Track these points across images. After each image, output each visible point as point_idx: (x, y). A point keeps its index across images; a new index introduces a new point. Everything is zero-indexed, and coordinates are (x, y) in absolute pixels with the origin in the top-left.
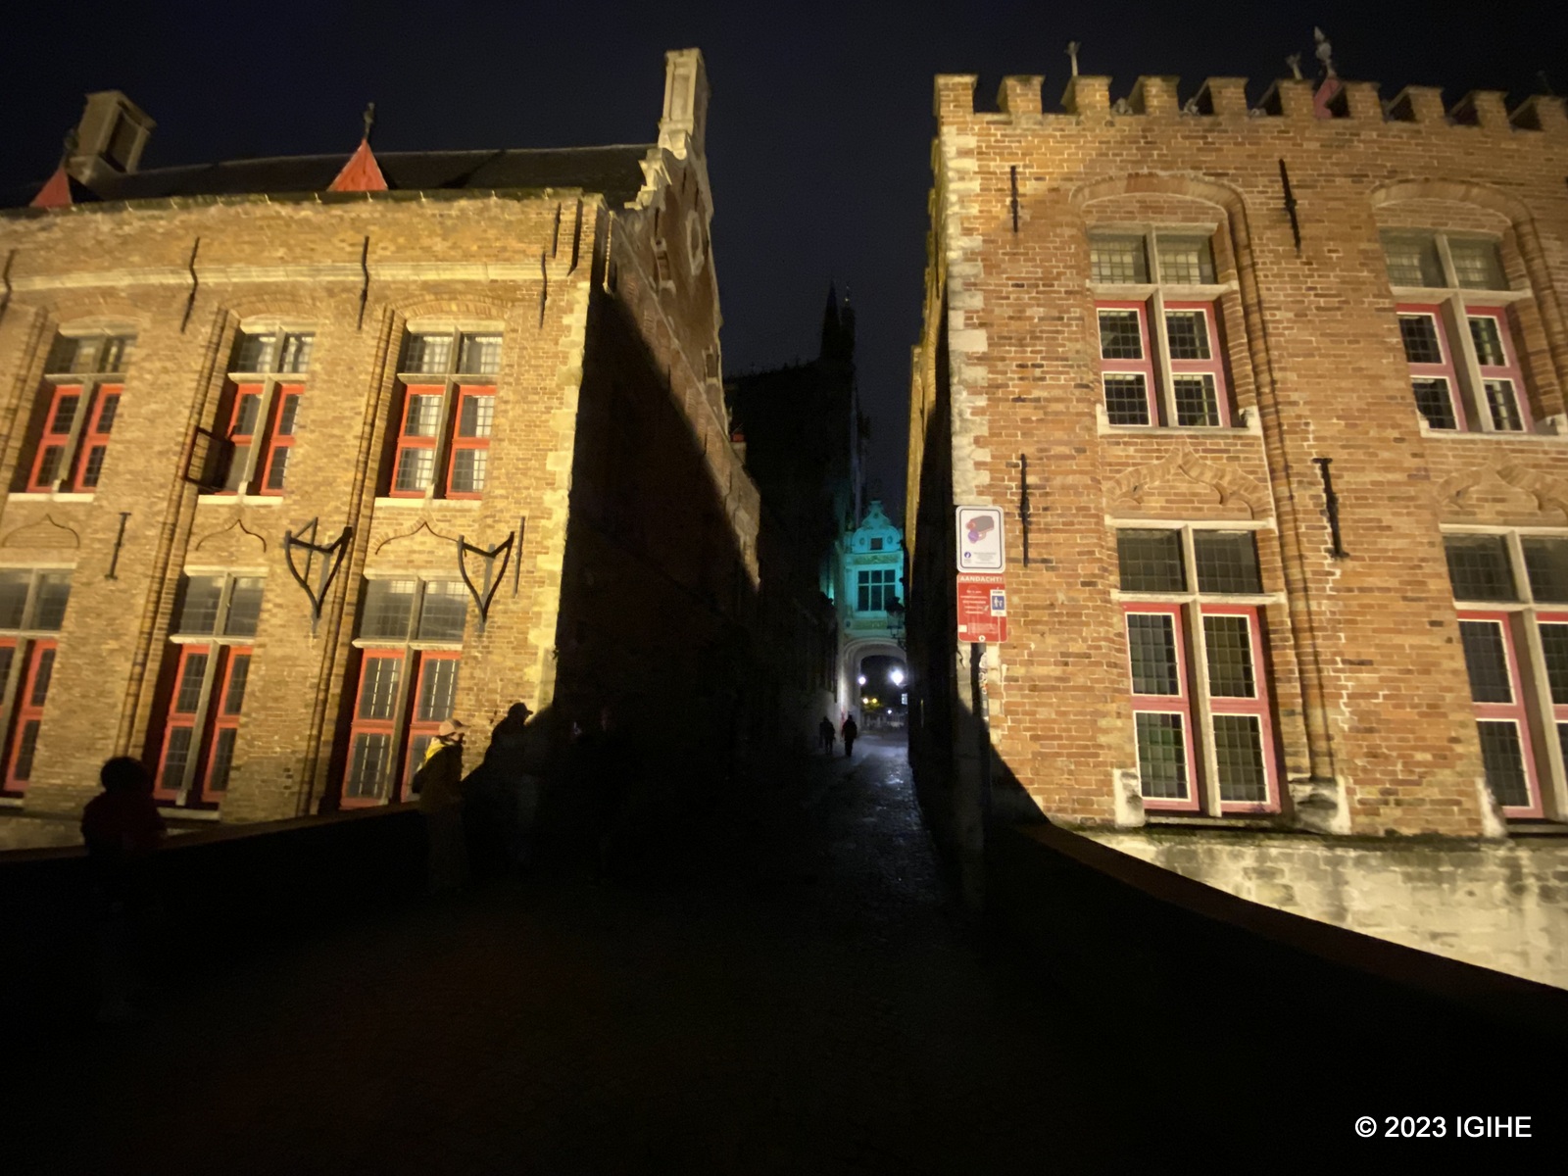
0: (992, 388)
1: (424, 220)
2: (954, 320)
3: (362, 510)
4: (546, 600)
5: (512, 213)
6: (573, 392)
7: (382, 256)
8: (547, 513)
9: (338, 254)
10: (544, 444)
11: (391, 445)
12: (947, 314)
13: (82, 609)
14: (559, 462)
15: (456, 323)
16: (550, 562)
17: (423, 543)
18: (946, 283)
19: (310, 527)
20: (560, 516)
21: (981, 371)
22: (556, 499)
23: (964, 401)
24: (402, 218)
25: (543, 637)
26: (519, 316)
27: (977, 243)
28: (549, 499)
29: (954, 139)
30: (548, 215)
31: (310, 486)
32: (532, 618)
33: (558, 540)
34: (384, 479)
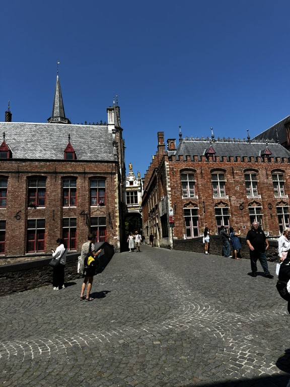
0: (171, 194)
1: (92, 165)
2: (167, 186)
3: (90, 208)
4: (118, 219)
5: (106, 164)
6: (117, 191)
7: (87, 170)
8: (116, 207)
9: (80, 170)
10: (114, 198)
11: (90, 198)
12: (166, 185)
13: (50, 225)
14: (117, 200)
15: (98, 180)
16: (117, 214)
17: (98, 212)
18: (166, 181)
19: (84, 211)
20: (118, 208)
21: (170, 193)
22: (117, 205)
23: (169, 196)
24: (89, 164)
25: (118, 224)
26: (108, 179)
27: (169, 177)
28: (116, 205)
29: (166, 163)
30: (111, 164)
31: (82, 205)
32: (116, 222)
33: (118, 211)
34: (91, 203)
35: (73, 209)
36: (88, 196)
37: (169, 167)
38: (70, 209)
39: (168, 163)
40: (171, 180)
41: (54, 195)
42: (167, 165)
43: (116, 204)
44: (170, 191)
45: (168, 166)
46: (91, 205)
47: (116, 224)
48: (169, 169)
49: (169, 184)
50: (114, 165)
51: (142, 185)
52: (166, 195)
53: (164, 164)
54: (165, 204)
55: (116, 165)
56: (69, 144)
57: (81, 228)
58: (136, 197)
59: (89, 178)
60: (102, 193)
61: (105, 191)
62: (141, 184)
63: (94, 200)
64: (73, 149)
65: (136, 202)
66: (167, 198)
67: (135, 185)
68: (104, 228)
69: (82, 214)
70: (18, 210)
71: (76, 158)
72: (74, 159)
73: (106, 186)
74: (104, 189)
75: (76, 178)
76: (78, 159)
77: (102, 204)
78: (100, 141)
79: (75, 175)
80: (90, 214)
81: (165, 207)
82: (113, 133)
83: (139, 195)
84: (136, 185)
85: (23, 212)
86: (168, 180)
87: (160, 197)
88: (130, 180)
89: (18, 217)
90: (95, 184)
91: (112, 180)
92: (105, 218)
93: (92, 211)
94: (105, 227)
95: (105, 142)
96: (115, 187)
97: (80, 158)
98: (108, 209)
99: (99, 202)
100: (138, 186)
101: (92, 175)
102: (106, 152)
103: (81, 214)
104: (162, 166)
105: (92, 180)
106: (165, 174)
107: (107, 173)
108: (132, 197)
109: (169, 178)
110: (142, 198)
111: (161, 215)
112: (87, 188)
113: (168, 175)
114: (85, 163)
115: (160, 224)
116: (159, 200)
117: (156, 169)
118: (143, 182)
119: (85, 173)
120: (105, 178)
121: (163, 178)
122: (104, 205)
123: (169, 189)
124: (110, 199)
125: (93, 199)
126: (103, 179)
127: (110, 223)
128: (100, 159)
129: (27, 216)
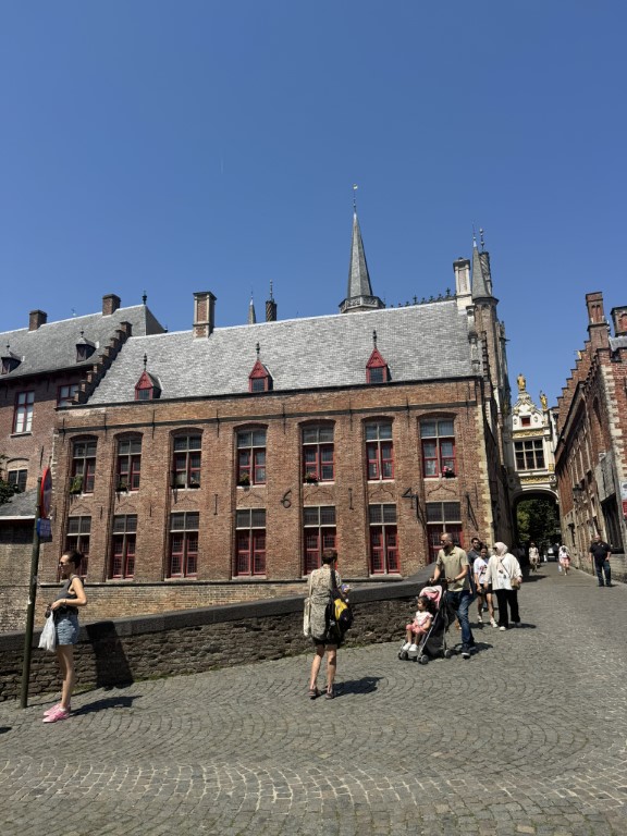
1: (423, 389)
2: (612, 426)
3: (422, 484)
4: (488, 508)
5: (453, 384)
6: (483, 442)
7: (413, 402)
8: (483, 481)
9: (397, 401)
10: (477, 460)
11: (423, 461)
12: (608, 422)
13: (345, 518)
14: (483, 465)
15: (436, 420)
16: (487, 496)
17: (442, 492)
18: (607, 413)
19: (410, 490)
20: (486, 483)
21: (621, 442)
22: (485, 476)
23: (618, 450)
24: (417, 388)
25: (489, 519)
26: (461, 418)
27: (616, 402)
28: (482, 476)
29: (605, 369)
30: (464, 384)
31: (406, 477)
32: (484, 514)
33: (488, 490)
34: (424, 473)
35: (389, 485)
36: (417, 458)
37: (616, 380)
38: (381, 486)
39: (610, 369)
40: (620, 410)
41: (350, 458)
42: (608, 374)
43: (482, 472)
44: (620, 438)
45: (611, 377)
46: (425, 477)
47: (486, 519)
48: (613, 384)
49: (617, 420)
50: (472, 384)
51: (554, 423)
52: (610, 447)
53: (599, 372)
54: (609, 470)
55: (476, 385)
56: (375, 352)
57: (408, 527)
58: (540, 454)
59: (419, 418)
60: (447, 448)
61: (454, 444)
62: (550, 423)
63: (432, 466)
64: (381, 360)
65: (541, 464)
66: (614, 456)
67: (534, 425)
68: (458, 528)
69: (407, 495)
70: (285, 489)
71: (389, 377)
72: (385, 381)
73: (457, 432)
74: (452, 440)
75: (391, 419)
76: (394, 379)
77: (449, 475)
78: (439, 337)
79: (388, 414)
80: (423, 495)
81: (610, 478)
82: (470, 313)
83: (548, 448)
84: (539, 425)
85: (296, 492)
86: (612, 411)
87: (596, 452)
88: (520, 414)
89: (287, 503)
90: (431, 429)
91: (470, 418)
92: (458, 505)
93: (427, 489)
94: (460, 525)
95: (451, 336)
96: (478, 435)
97: (398, 376)
98: (463, 484)
99: (442, 469)
100: (542, 426)
101: (424, 411)
102: (454, 359)
103: (404, 496)
104: (595, 377)
105: (424, 422)
106: (603, 396)
107: (458, 405)
108: (529, 454)
109: (614, 407)
110: (555, 453)
111: (602, 498)
112: (415, 440)
113: (612, 399)
114: (408, 387)
115: (602, 520)
116: (595, 460)
117: (582, 386)
118: (556, 416)
119: (408, 408)
120: (453, 416)
121: (598, 404)
122: (454, 476)
123: (616, 432)
124: (466, 462)
125: (429, 462)
126: (449, 418)
127: (471, 516)
128: (440, 375)
129: (301, 500)
